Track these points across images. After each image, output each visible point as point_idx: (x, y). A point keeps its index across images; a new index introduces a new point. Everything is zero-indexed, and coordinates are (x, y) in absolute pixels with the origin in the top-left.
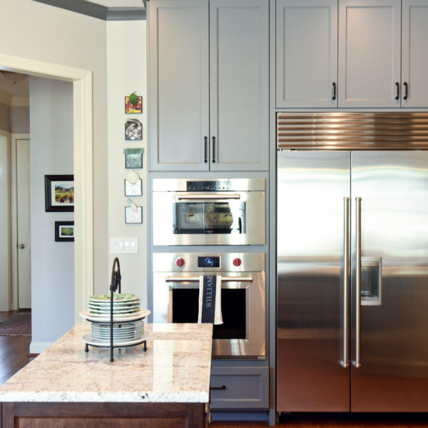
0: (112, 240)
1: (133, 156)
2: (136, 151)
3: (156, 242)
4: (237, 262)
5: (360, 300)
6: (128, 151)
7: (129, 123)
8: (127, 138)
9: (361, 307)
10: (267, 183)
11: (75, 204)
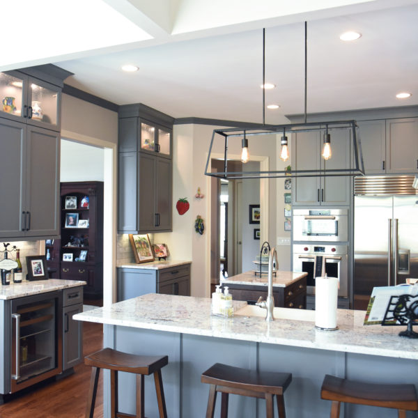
0: (278, 238)
1: (289, 197)
2: (289, 194)
3: (295, 239)
4: (334, 250)
5: (397, 271)
6: (286, 195)
7: (287, 181)
8: (286, 188)
9: (398, 275)
10: (349, 211)
11: (260, 220)
